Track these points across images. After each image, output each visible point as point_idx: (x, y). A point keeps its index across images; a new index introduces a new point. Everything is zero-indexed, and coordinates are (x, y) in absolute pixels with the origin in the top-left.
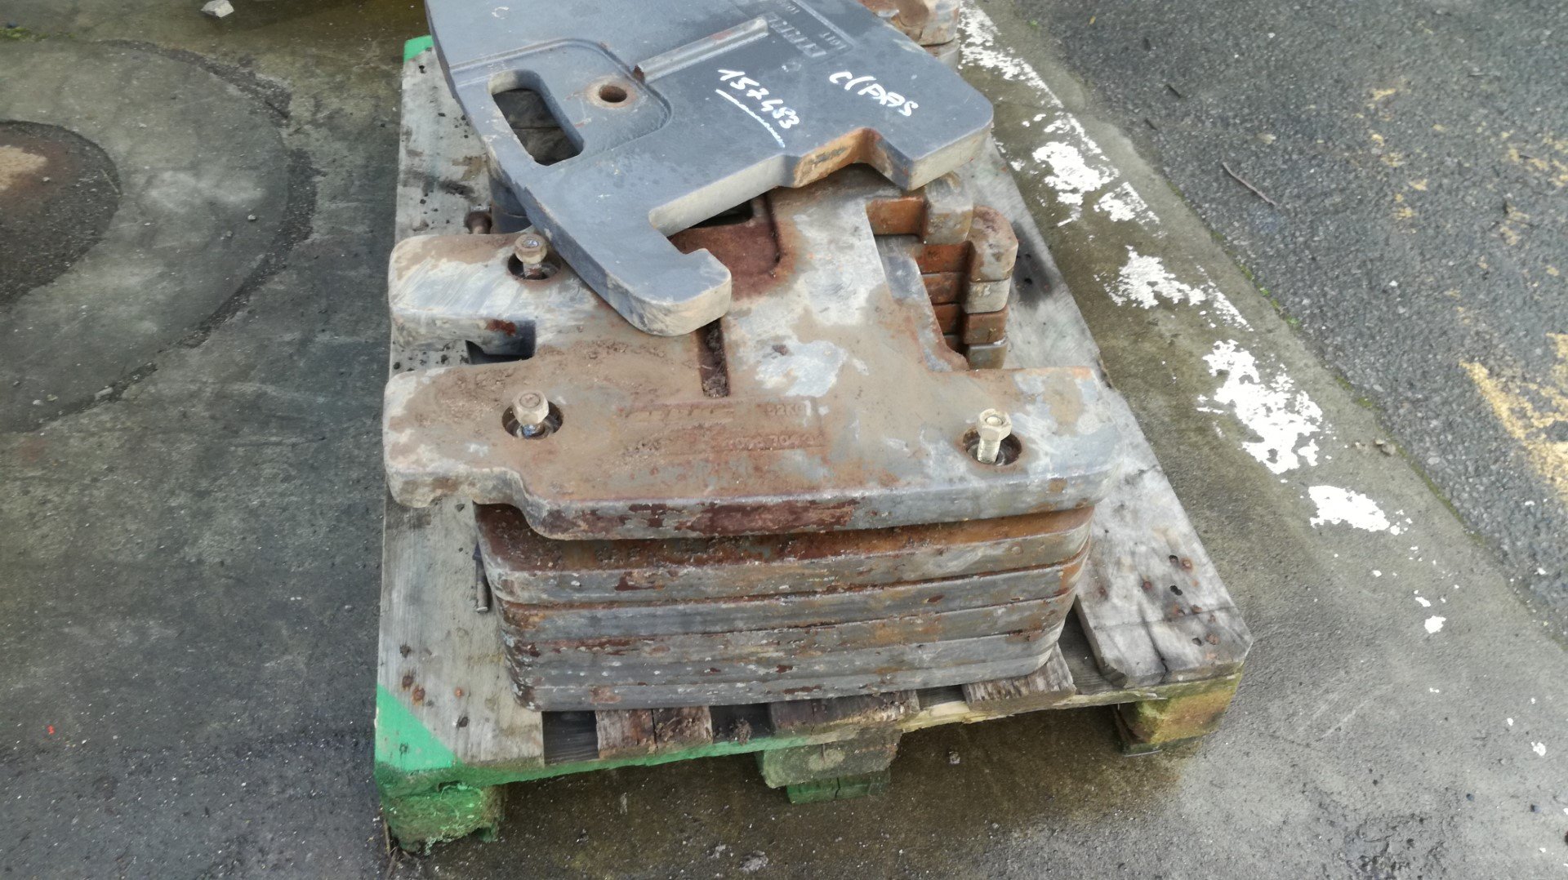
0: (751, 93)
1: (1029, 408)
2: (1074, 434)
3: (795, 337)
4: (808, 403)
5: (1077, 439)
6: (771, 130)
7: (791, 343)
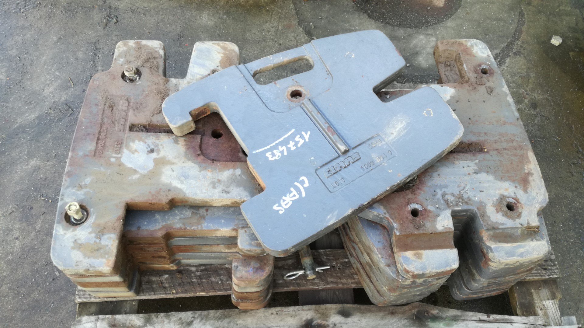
0: (291, 144)
1: (93, 235)
2: (73, 248)
3: (158, 157)
5: (70, 248)
6: (266, 148)
7: (154, 155)
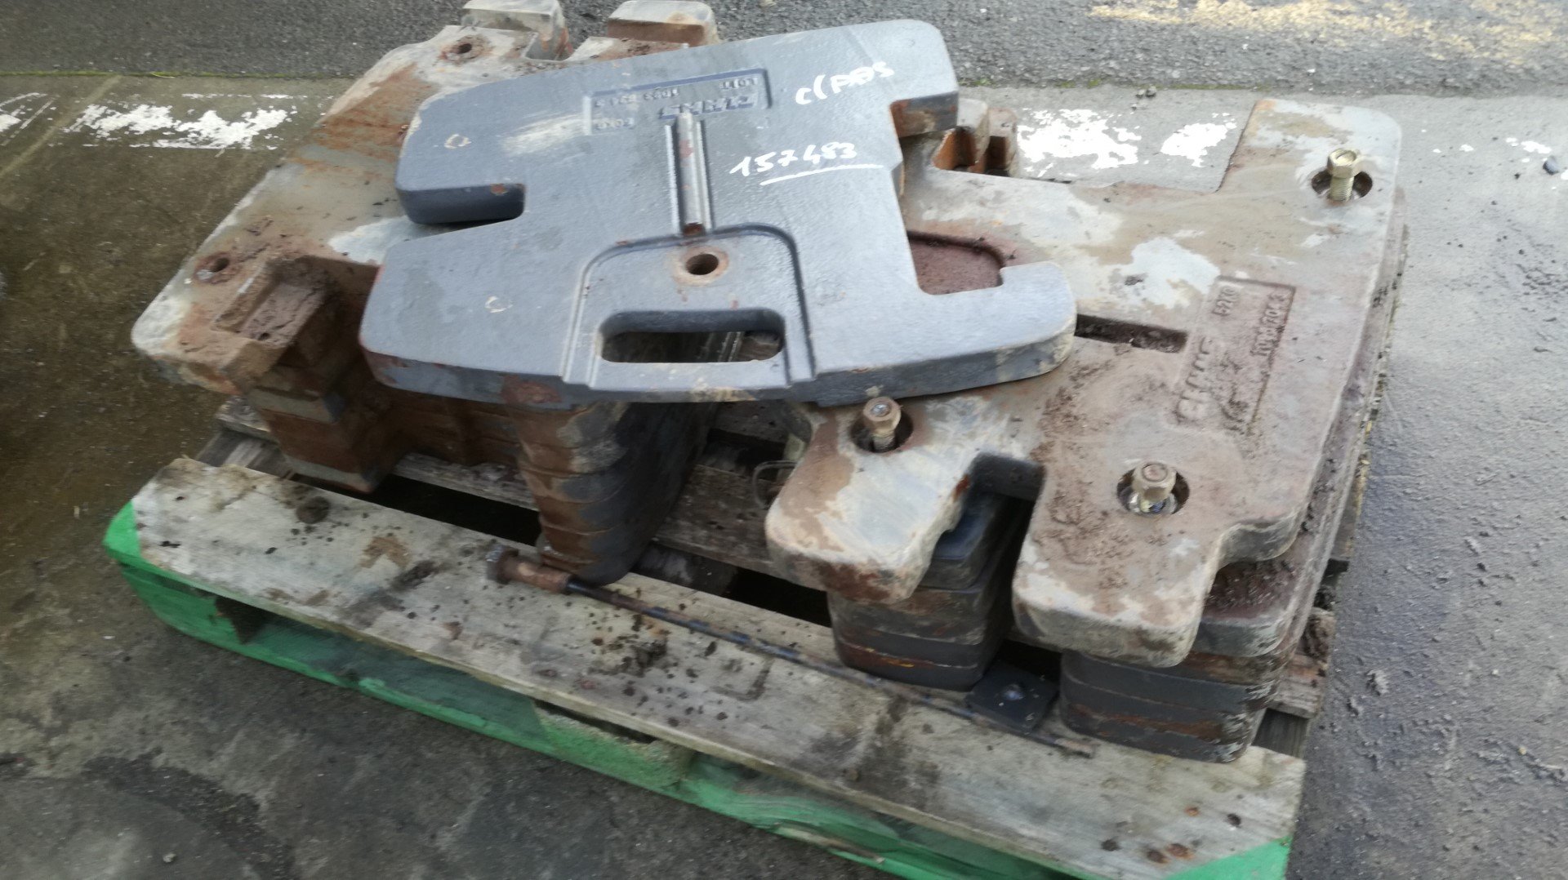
0: (784, 162)
1: (1300, 147)
3: (1118, 266)
4: (1223, 284)
6: (849, 167)
7: (1127, 270)
